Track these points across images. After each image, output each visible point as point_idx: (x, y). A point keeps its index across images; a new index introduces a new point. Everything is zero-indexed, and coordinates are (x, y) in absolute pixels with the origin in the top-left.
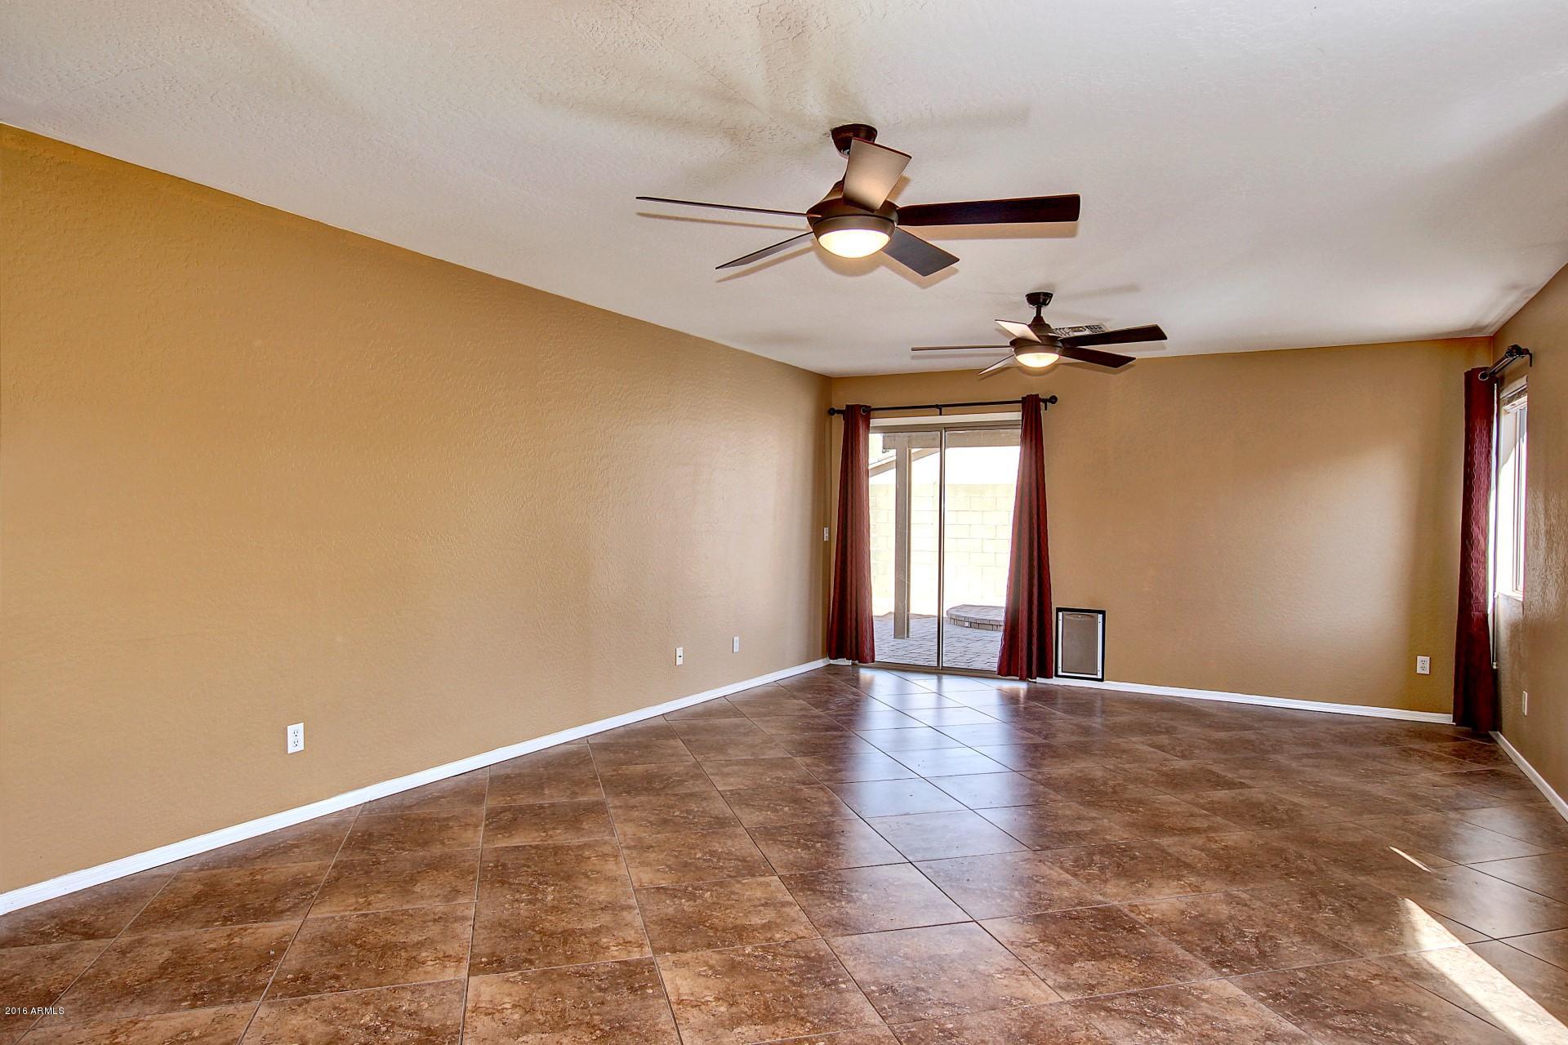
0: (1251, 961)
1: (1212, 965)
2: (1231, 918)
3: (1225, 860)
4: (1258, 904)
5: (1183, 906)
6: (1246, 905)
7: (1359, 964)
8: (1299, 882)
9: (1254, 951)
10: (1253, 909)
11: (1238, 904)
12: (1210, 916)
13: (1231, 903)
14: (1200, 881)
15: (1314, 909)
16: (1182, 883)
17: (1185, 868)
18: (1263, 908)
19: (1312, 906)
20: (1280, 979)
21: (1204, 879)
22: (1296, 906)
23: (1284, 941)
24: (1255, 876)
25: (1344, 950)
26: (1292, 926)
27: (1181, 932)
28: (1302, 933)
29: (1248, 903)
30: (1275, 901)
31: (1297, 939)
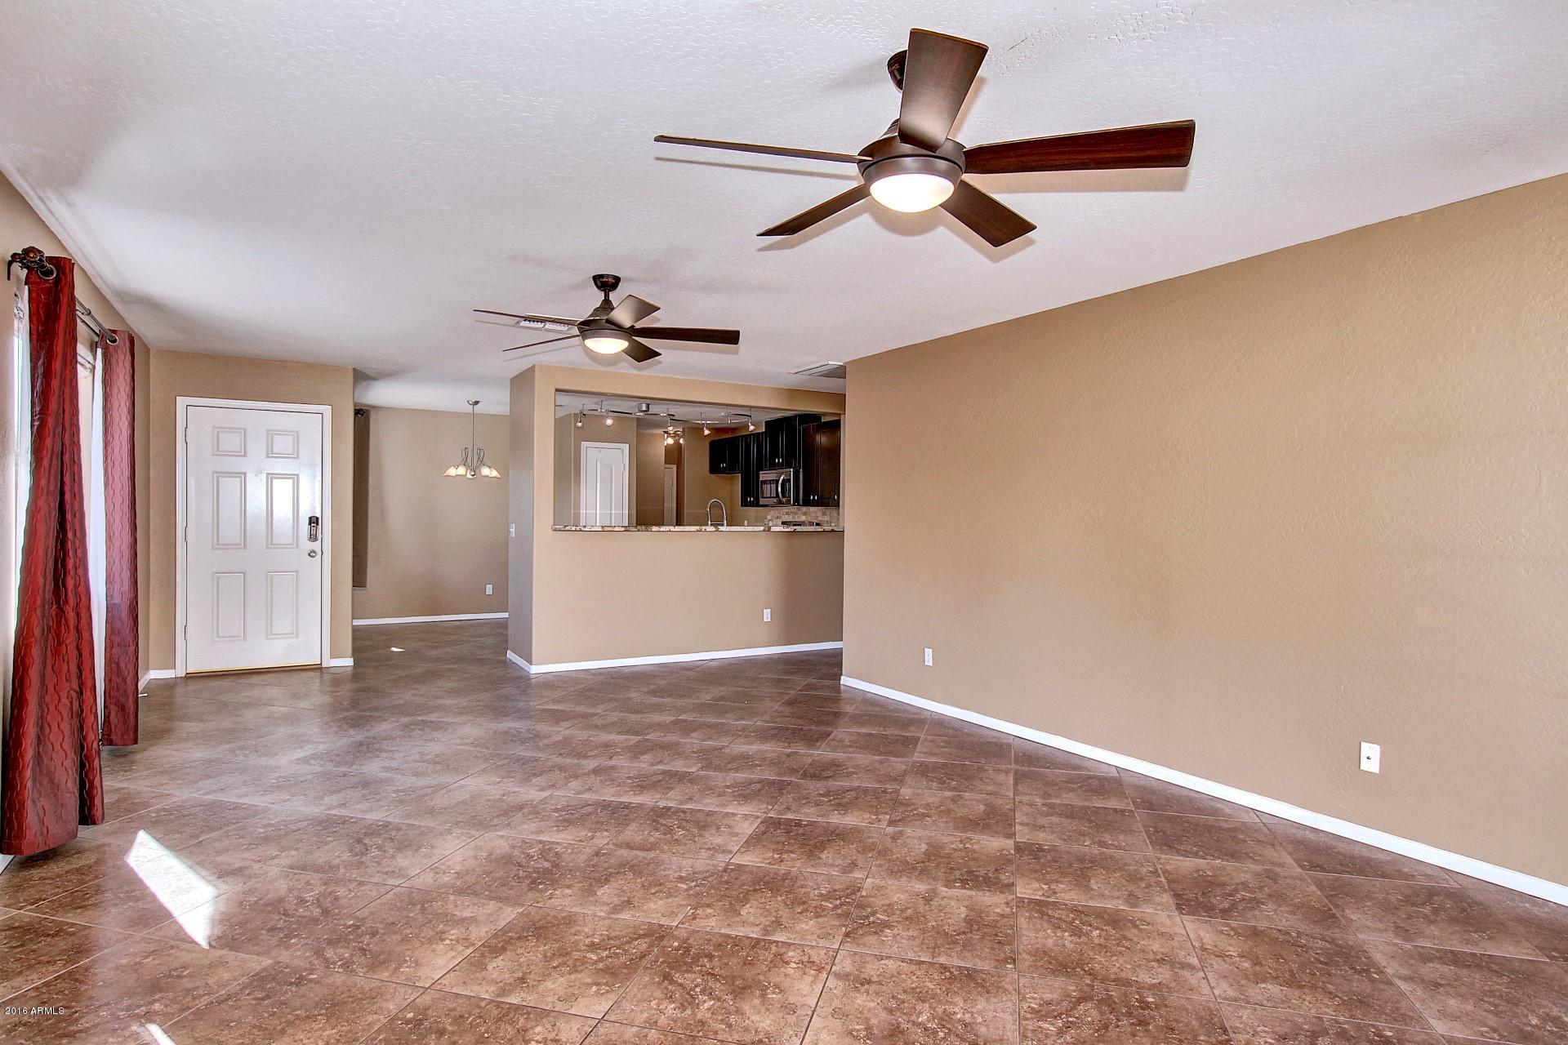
0: (366, 834)
1: (390, 823)
2: (393, 857)
3: (430, 916)
4: (376, 880)
5: (435, 851)
6: (386, 873)
7: (288, 861)
8: (342, 922)
9: (367, 841)
10: (378, 872)
11: (394, 871)
12: (410, 852)
13: (400, 870)
14: (439, 880)
15: (324, 895)
16: (453, 872)
17: (462, 889)
18: (371, 876)
19: (326, 898)
20: (343, 831)
21: (437, 884)
22: (341, 891)
23: (346, 856)
24: (391, 909)
25: (297, 868)
26: (342, 871)
27: (423, 833)
28: (332, 867)
29: (385, 876)
30: (362, 888)
31: (336, 862)
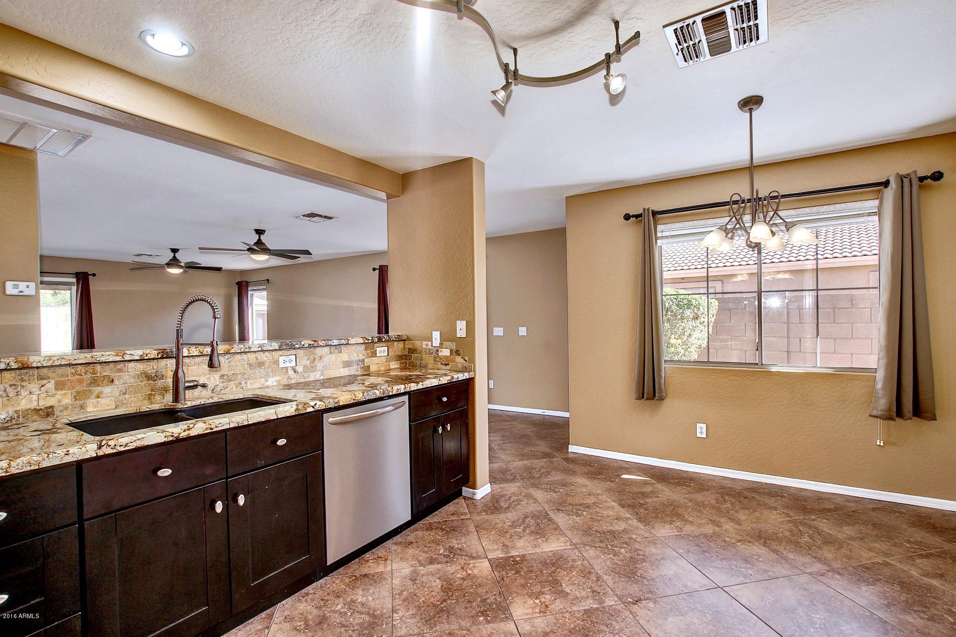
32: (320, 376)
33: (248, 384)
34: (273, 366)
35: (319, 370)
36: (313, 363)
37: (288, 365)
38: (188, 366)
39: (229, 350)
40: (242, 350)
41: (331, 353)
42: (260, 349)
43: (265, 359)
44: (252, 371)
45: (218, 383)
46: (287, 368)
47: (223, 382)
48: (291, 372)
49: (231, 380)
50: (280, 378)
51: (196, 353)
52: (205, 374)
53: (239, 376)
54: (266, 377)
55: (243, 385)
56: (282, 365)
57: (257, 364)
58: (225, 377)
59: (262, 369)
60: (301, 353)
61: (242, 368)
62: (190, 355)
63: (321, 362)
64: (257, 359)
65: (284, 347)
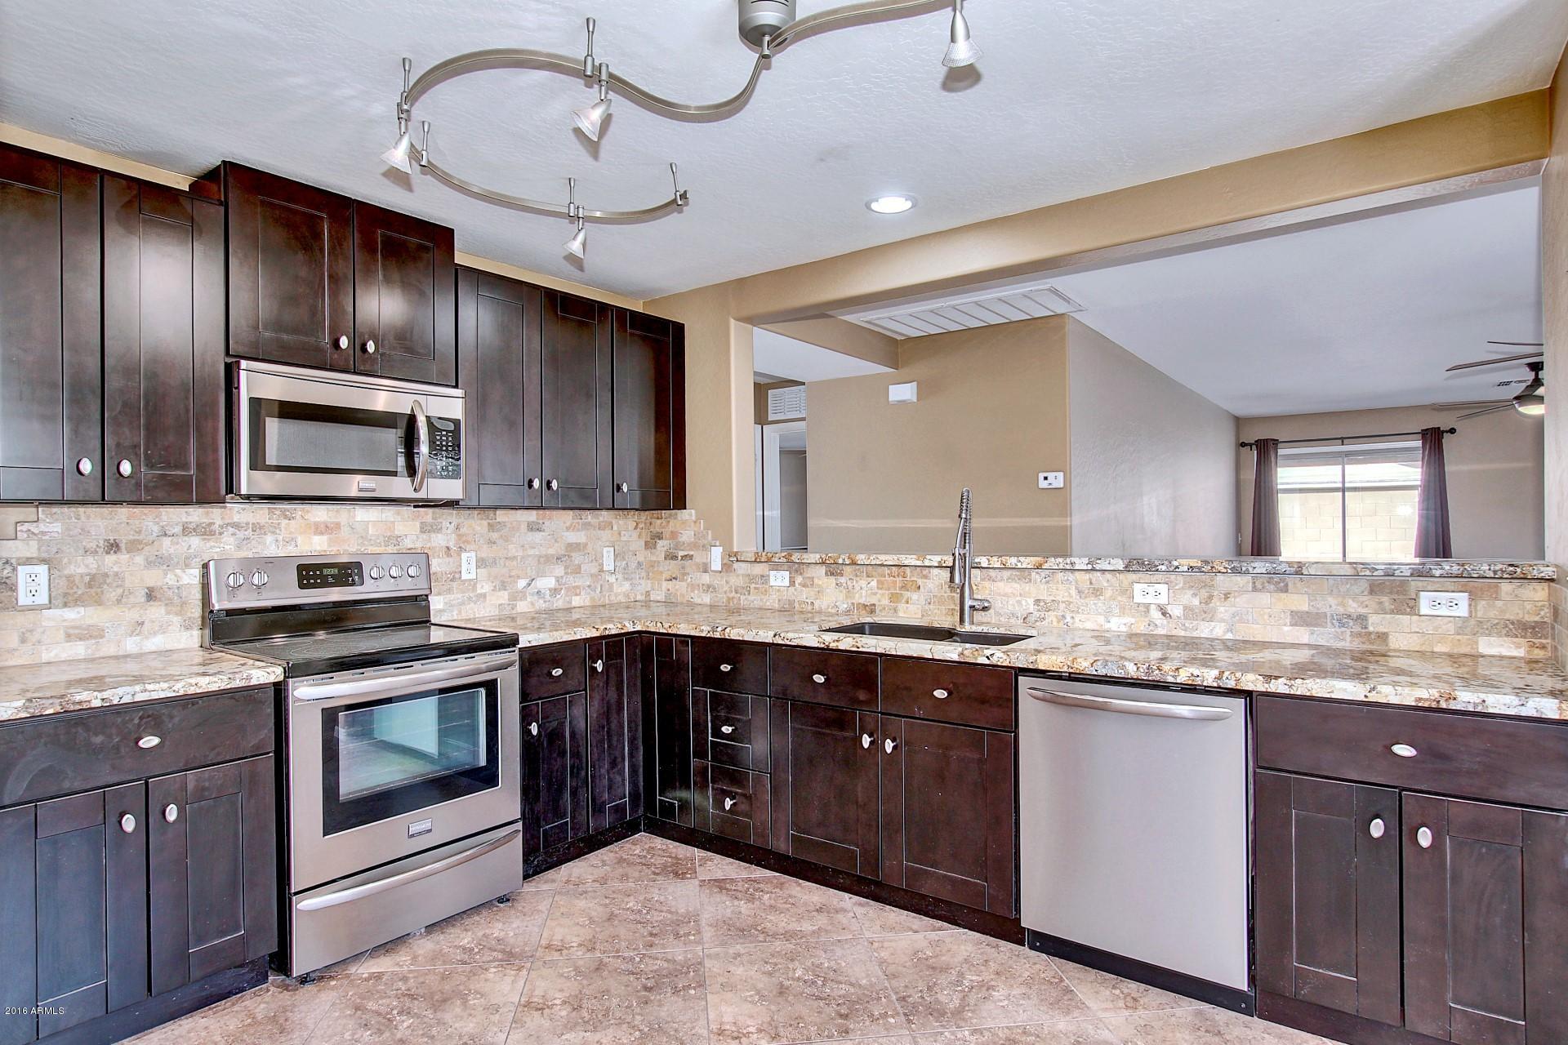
32: (1225, 633)
33: (1077, 620)
34: (1119, 598)
35: (1223, 621)
36: (1206, 603)
37: (1148, 600)
38: (993, 581)
39: (1041, 565)
40: (1061, 567)
41: (1255, 589)
42: (1090, 567)
43: (1106, 584)
44: (1082, 601)
45: (1031, 610)
46: (1147, 606)
47: (1039, 611)
48: (1155, 614)
49: (1049, 610)
50: (1133, 621)
51: (998, 565)
52: (1014, 595)
53: (1062, 606)
54: (1108, 614)
55: (1068, 619)
56: (1138, 598)
57: (1091, 592)
58: (1042, 604)
59: (1099, 599)
60: (1179, 581)
61: (1066, 594)
62: (991, 566)
63: (1227, 603)
64: (1091, 583)
65: (1134, 568)
